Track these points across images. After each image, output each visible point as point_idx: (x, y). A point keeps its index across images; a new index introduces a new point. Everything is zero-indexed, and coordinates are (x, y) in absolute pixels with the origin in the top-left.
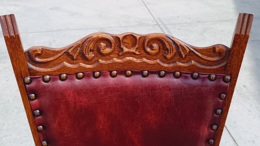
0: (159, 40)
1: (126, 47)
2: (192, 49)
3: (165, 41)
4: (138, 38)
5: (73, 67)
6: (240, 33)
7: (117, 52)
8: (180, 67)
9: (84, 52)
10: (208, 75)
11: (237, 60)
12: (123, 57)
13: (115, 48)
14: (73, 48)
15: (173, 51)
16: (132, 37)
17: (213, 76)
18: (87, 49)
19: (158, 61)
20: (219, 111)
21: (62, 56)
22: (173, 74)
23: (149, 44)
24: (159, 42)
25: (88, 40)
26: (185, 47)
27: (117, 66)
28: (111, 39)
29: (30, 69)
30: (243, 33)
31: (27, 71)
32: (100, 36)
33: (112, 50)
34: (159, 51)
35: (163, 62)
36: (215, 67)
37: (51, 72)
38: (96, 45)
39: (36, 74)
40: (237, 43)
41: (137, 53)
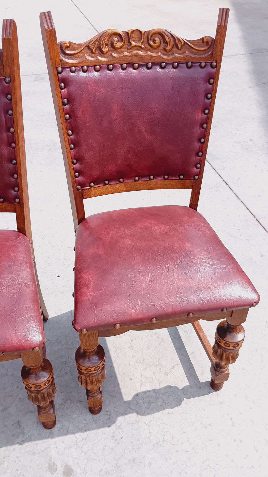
0: (160, 34)
1: (134, 41)
2: (186, 41)
3: (164, 35)
4: (143, 33)
5: (92, 60)
6: (221, 24)
7: (126, 46)
8: (177, 58)
9: (101, 45)
10: (199, 64)
11: (220, 47)
12: (131, 51)
13: (124, 42)
14: (93, 42)
15: (171, 43)
16: (138, 32)
17: (203, 64)
18: (103, 43)
19: (160, 53)
20: (209, 96)
21: (84, 50)
22: (171, 65)
23: (152, 37)
24: (160, 36)
25: (104, 35)
26: (180, 39)
27: (126, 60)
28: (121, 33)
29: (61, 60)
30: (223, 24)
31: (60, 62)
32: (114, 31)
33: (122, 44)
34: (160, 44)
35: (164, 54)
36: (204, 56)
37: (76, 63)
38: (110, 40)
39: (66, 65)
40: (219, 33)
41: (143, 46)
